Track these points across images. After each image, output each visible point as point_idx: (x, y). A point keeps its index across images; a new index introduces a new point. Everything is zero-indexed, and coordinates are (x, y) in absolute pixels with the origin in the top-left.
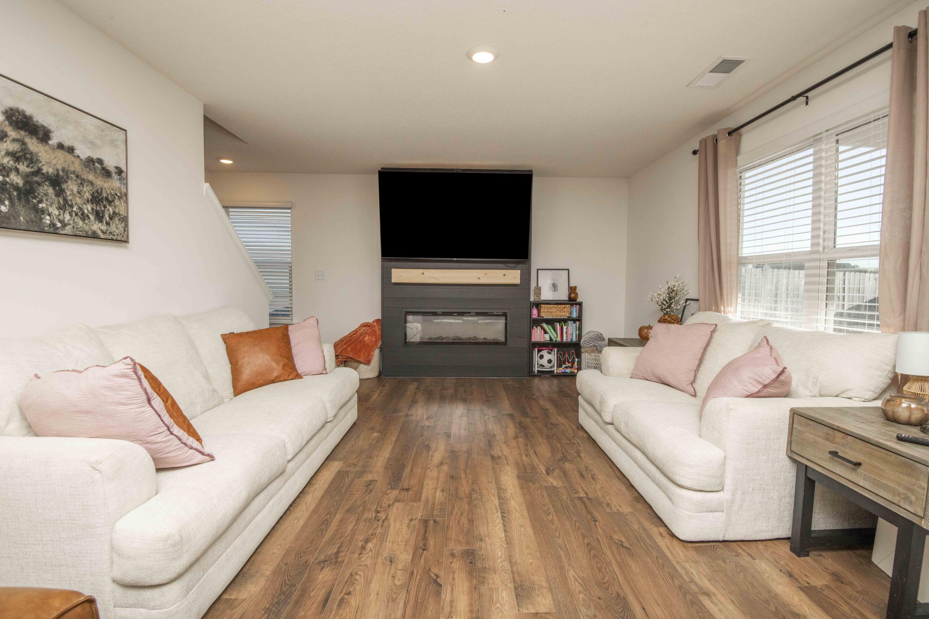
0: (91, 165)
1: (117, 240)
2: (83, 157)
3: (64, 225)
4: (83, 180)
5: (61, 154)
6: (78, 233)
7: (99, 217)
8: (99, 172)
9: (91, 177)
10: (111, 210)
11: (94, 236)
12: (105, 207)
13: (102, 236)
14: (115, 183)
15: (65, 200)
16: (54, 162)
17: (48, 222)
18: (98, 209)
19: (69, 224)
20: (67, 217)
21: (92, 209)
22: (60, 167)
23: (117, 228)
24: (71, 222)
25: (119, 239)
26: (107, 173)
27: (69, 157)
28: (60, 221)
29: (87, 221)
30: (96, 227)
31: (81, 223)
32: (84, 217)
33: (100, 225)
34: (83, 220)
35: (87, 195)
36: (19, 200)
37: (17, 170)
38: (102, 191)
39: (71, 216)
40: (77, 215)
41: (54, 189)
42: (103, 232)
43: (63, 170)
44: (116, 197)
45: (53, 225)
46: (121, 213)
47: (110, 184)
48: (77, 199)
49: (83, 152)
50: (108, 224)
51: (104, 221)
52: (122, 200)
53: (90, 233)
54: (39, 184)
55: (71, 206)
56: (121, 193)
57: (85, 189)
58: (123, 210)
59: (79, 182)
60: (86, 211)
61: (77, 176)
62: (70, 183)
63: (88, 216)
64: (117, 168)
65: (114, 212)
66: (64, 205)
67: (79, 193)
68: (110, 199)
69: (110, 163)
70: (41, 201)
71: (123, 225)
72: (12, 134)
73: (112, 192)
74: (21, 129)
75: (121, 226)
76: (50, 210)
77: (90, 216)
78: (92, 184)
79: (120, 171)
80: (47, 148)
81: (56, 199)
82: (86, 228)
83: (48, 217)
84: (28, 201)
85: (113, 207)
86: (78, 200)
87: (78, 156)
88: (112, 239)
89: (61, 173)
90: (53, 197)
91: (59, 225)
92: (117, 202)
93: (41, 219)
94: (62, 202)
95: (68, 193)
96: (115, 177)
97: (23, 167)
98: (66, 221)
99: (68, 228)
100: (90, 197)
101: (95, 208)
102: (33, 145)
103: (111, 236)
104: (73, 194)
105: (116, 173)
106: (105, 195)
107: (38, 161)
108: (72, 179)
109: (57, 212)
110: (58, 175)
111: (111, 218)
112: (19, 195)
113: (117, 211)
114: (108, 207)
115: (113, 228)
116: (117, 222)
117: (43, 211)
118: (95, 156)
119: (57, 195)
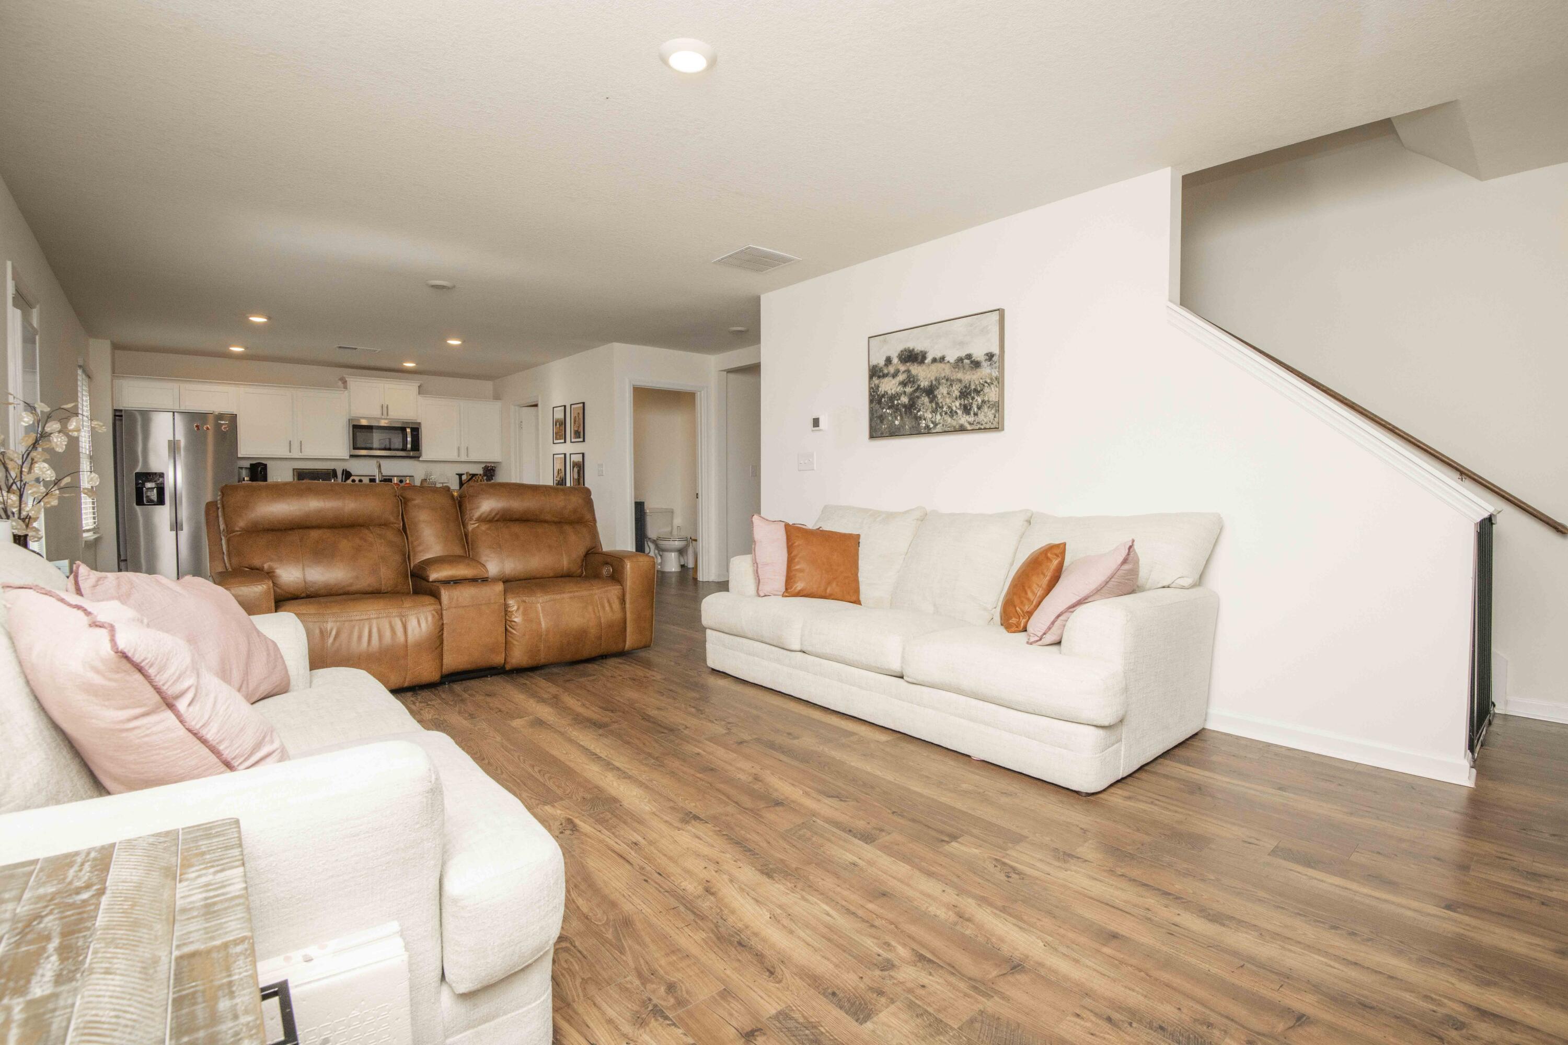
0: (960, 364)
1: (985, 429)
2: (952, 361)
3: (936, 425)
4: (953, 380)
5: (934, 367)
6: (947, 429)
7: (967, 410)
8: (967, 367)
9: (960, 375)
10: (979, 400)
11: (962, 429)
12: (973, 398)
13: (969, 427)
14: (986, 371)
15: (937, 404)
16: (929, 376)
17: (924, 425)
18: (966, 402)
19: (939, 423)
20: (938, 417)
21: (960, 404)
22: (933, 378)
23: (985, 416)
24: (941, 421)
25: (988, 426)
26: (976, 364)
27: (941, 366)
28: (932, 422)
29: (955, 417)
30: (964, 419)
31: (949, 420)
32: (952, 413)
33: (967, 417)
34: (952, 416)
35: (957, 393)
36: (906, 413)
37: (905, 392)
38: (970, 385)
39: (941, 415)
40: (946, 413)
41: (929, 397)
42: (970, 424)
43: (936, 379)
44: (986, 385)
45: (927, 427)
46: (991, 399)
47: (979, 374)
48: (947, 399)
49: (951, 357)
50: (976, 414)
51: (972, 413)
52: (992, 386)
53: (957, 427)
54: (918, 397)
55: (942, 407)
56: (991, 379)
57: (954, 388)
58: (994, 396)
59: (949, 384)
60: (954, 408)
61: (947, 380)
62: (941, 388)
63: (956, 412)
64: (987, 354)
65: (983, 402)
66: (936, 408)
67: (948, 394)
68: (979, 389)
69: (979, 353)
70: (919, 410)
71: (993, 411)
72: (902, 368)
73: (981, 381)
74: (906, 362)
75: (990, 414)
76: (926, 415)
77: (958, 411)
78: (960, 381)
79: (990, 356)
80: (924, 367)
81: (930, 405)
82: (954, 423)
83: (924, 422)
84: (911, 413)
85: (982, 396)
86: (948, 401)
87: (948, 362)
88: (980, 429)
89: (934, 383)
90: (928, 404)
91: (932, 426)
92: (986, 390)
93: (919, 424)
94: (934, 406)
95: (939, 397)
96: (985, 364)
97: (909, 390)
98: (937, 421)
99: (938, 426)
100: (958, 394)
101: (963, 403)
102: (915, 369)
103: (979, 426)
104: (944, 397)
105: (986, 360)
106: (973, 387)
107: (918, 380)
108: (943, 383)
109: (930, 416)
110: (931, 385)
111: (979, 408)
112: (906, 411)
113: (986, 399)
114: (976, 398)
115: (981, 417)
116: (986, 410)
117: (920, 418)
118: (963, 354)
119: (931, 402)
